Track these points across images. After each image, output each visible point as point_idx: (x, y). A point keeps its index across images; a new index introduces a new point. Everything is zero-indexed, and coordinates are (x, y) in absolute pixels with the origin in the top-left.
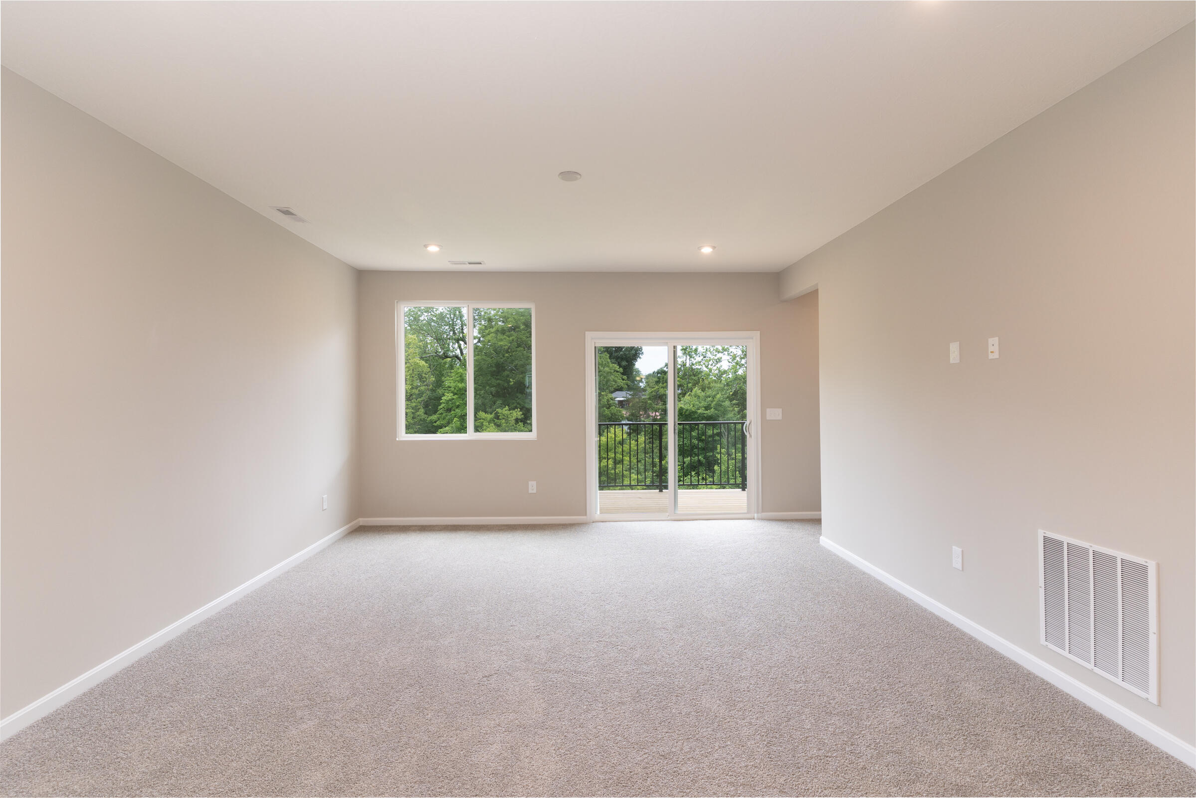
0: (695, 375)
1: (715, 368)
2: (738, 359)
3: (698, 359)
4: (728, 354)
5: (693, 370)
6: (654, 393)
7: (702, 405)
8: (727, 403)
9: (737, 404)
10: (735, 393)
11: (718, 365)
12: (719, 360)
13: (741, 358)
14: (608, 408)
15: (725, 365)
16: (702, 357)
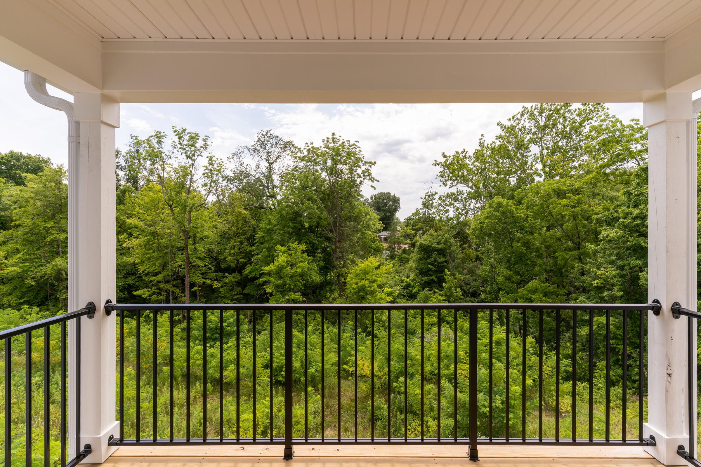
0: (431, 221)
1: (444, 216)
2: (460, 210)
3: (434, 210)
4: (454, 207)
5: (430, 217)
6: (404, 233)
7: (434, 241)
8: (452, 240)
9: (460, 241)
10: (458, 233)
11: (447, 215)
12: (447, 211)
13: (462, 210)
14: (374, 243)
15: (451, 214)
16: (436, 209)
